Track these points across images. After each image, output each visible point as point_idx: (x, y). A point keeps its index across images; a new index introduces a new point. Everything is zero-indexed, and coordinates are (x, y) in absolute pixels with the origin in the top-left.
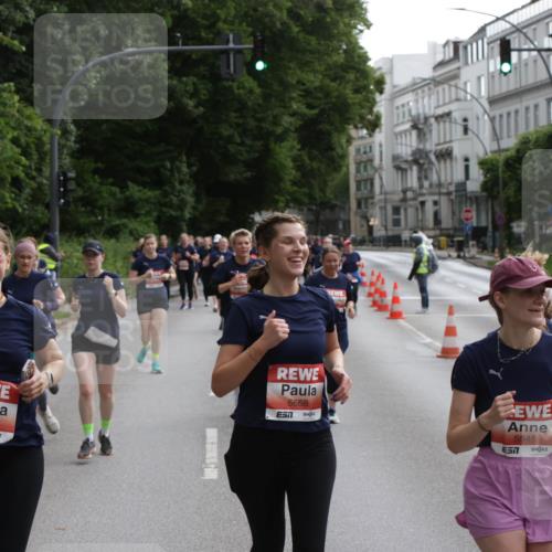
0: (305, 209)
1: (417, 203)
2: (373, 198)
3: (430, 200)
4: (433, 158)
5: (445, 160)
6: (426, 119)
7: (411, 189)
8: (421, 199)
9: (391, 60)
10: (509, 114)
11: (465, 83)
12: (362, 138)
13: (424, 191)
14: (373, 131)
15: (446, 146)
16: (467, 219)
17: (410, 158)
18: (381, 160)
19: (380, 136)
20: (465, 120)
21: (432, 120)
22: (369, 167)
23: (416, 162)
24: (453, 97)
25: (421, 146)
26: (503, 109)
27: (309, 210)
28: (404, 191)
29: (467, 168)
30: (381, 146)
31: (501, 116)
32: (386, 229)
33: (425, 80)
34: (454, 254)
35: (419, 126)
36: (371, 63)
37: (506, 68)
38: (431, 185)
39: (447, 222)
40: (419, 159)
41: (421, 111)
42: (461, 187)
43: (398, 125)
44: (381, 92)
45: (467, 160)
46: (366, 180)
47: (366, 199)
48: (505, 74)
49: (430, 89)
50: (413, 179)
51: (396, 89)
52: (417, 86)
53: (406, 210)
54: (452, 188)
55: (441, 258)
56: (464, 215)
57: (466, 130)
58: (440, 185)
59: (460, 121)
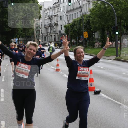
0: (24, 38)
1: (50, 36)
2: (40, 35)
3: (53, 35)
4: (54, 25)
5: (56, 26)
6: (52, 16)
7: (48, 33)
8: (51, 35)
9: (44, 2)
10: (71, 15)
11: (61, 8)
12: (37, 21)
13: (52, 33)
14: (39, 19)
15: (56, 22)
16: (62, 39)
17: (48, 25)
18: (41, 26)
19: (41, 20)
20: (61, 16)
21: (53, 16)
22: (39, 28)
23: (49, 26)
24: (58, 11)
25: (51, 23)
26: (69, 14)
27: (25, 38)
28: (47, 33)
29: (61, 27)
30: (41, 22)
31: (69, 15)
32: (43, 42)
33: (52, 7)
34: (59, 47)
35: (50, 18)
36: (39, 3)
37: (70, 4)
38: (53, 32)
39: (57, 40)
40: (50, 26)
41: (51, 14)
42: (60, 32)
43: (45, 18)
44: (41, 10)
45: (61, 25)
46: (38, 31)
47: (38, 35)
48: (70, 5)
49: (52, 9)
50: (49, 30)
51: (45, 9)
52: (49, 9)
53: (47, 37)
54: (58, 32)
55: (56, 48)
56: (61, 38)
57: (61, 19)
58: (55, 31)
59: (60, 17)
